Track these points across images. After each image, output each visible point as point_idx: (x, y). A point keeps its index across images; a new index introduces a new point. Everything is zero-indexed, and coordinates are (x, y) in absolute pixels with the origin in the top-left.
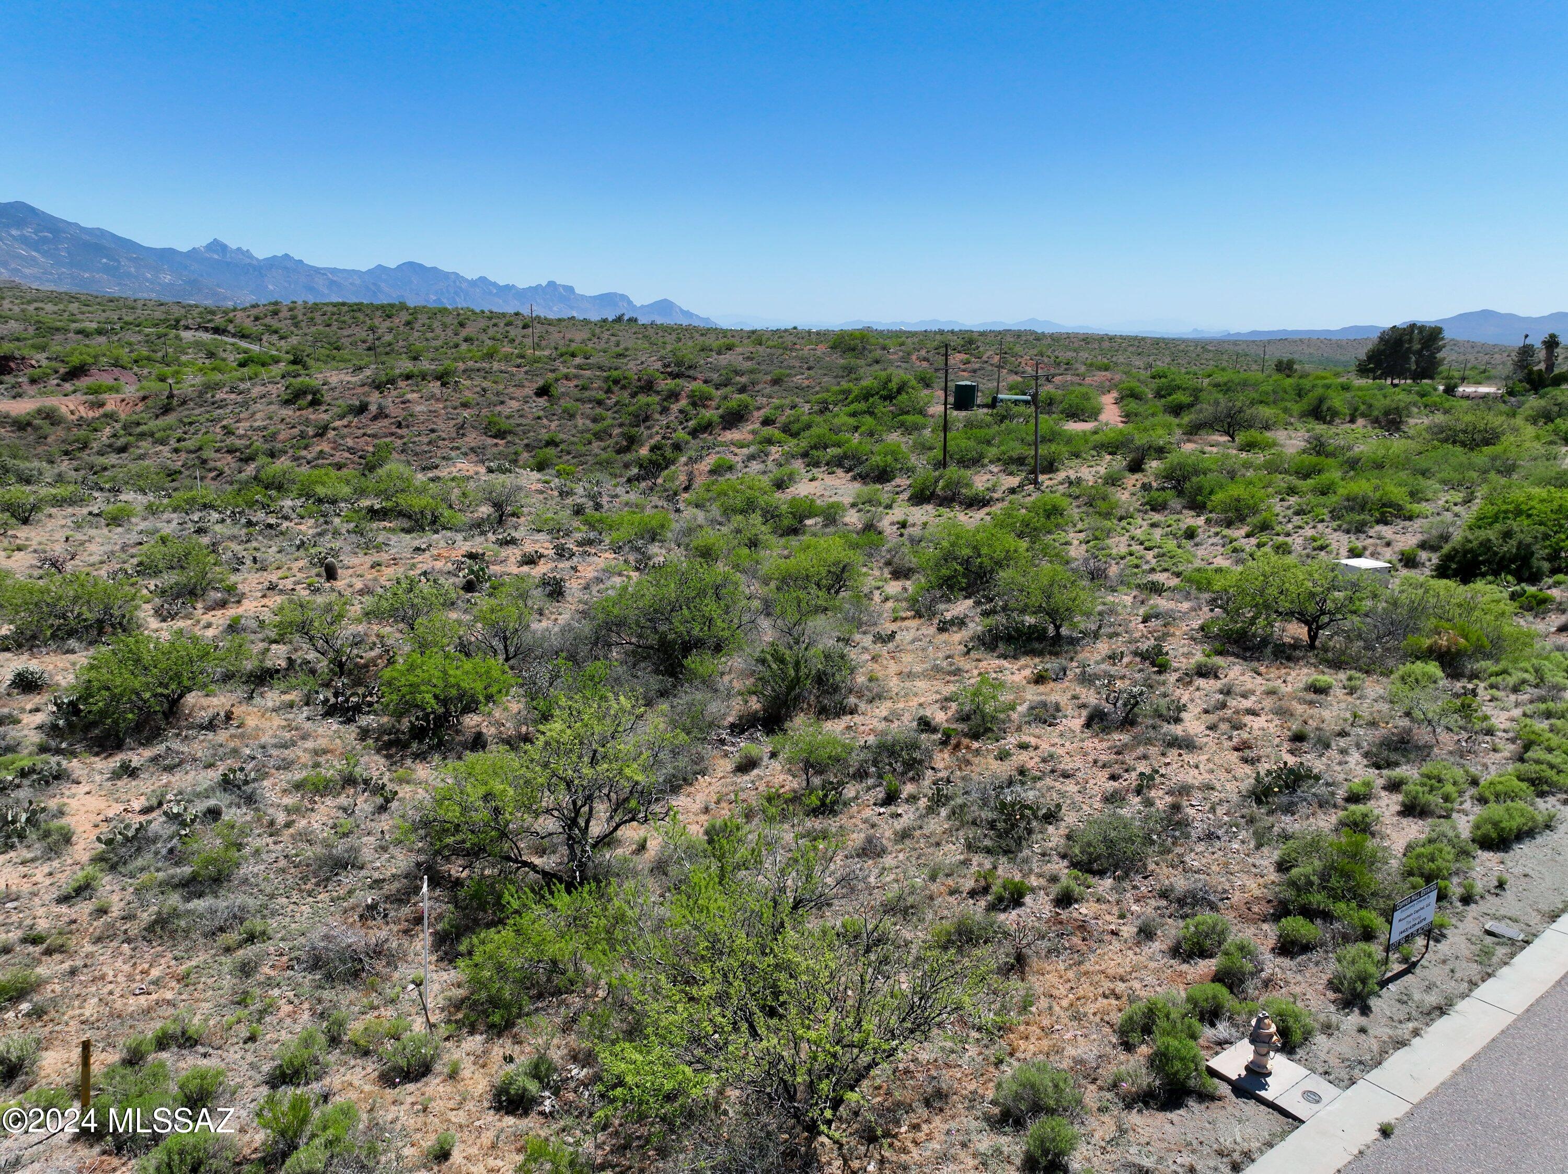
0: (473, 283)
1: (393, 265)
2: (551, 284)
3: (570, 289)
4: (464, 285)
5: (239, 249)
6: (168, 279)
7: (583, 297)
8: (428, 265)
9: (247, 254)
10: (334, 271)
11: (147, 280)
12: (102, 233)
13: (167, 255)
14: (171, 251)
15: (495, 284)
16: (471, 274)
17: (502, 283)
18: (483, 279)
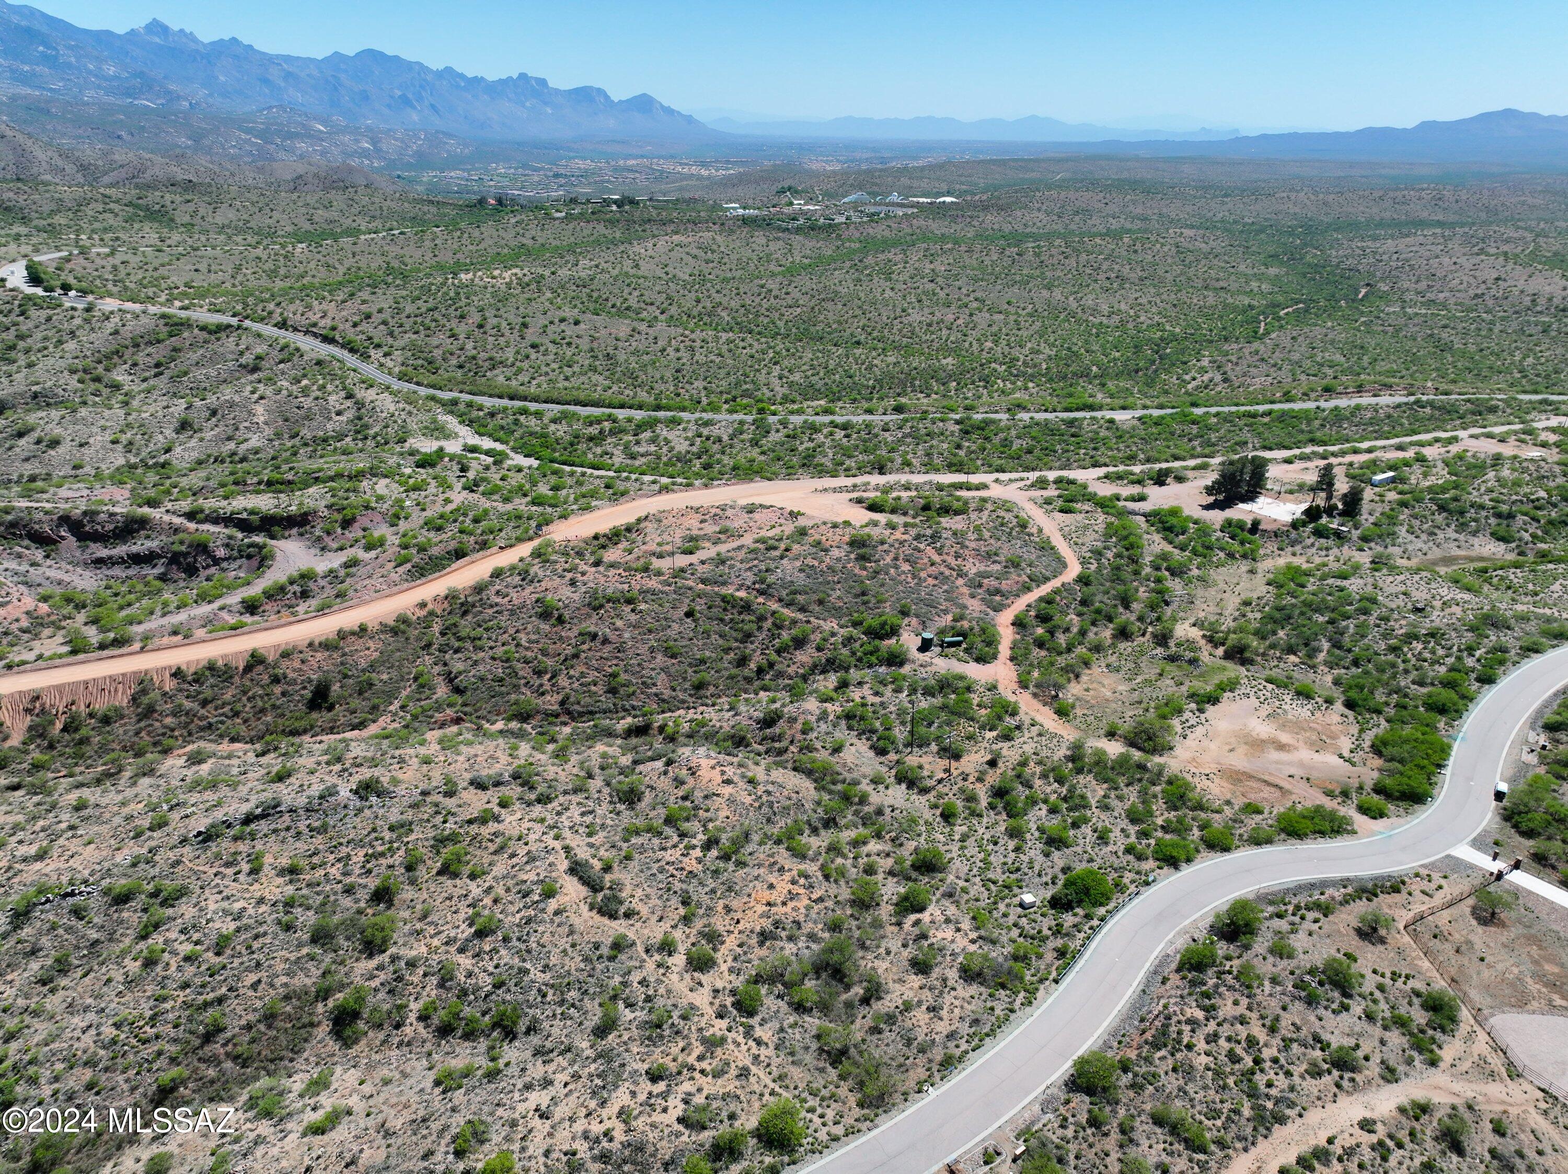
0: (440, 74)
1: (352, 54)
2: (523, 76)
3: (543, 82)
4: (429, 78)
5: (182, 31)
6: (112, 71)
7: (557, 91)
8: (390, 52)
9: (191, 37)
10: (288, 59)
11: (90, 72)
12: (31, 13)
13: (104, 38)
14: (108, 33)
15: (462, 76)
16: (436, 65)
17: (470, 75)
18: (449, 70)
